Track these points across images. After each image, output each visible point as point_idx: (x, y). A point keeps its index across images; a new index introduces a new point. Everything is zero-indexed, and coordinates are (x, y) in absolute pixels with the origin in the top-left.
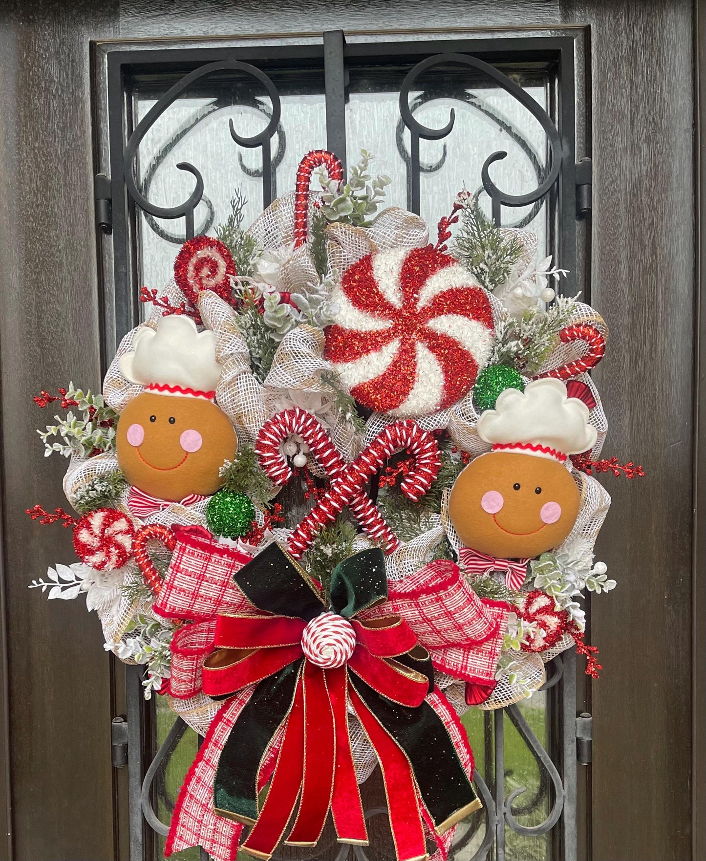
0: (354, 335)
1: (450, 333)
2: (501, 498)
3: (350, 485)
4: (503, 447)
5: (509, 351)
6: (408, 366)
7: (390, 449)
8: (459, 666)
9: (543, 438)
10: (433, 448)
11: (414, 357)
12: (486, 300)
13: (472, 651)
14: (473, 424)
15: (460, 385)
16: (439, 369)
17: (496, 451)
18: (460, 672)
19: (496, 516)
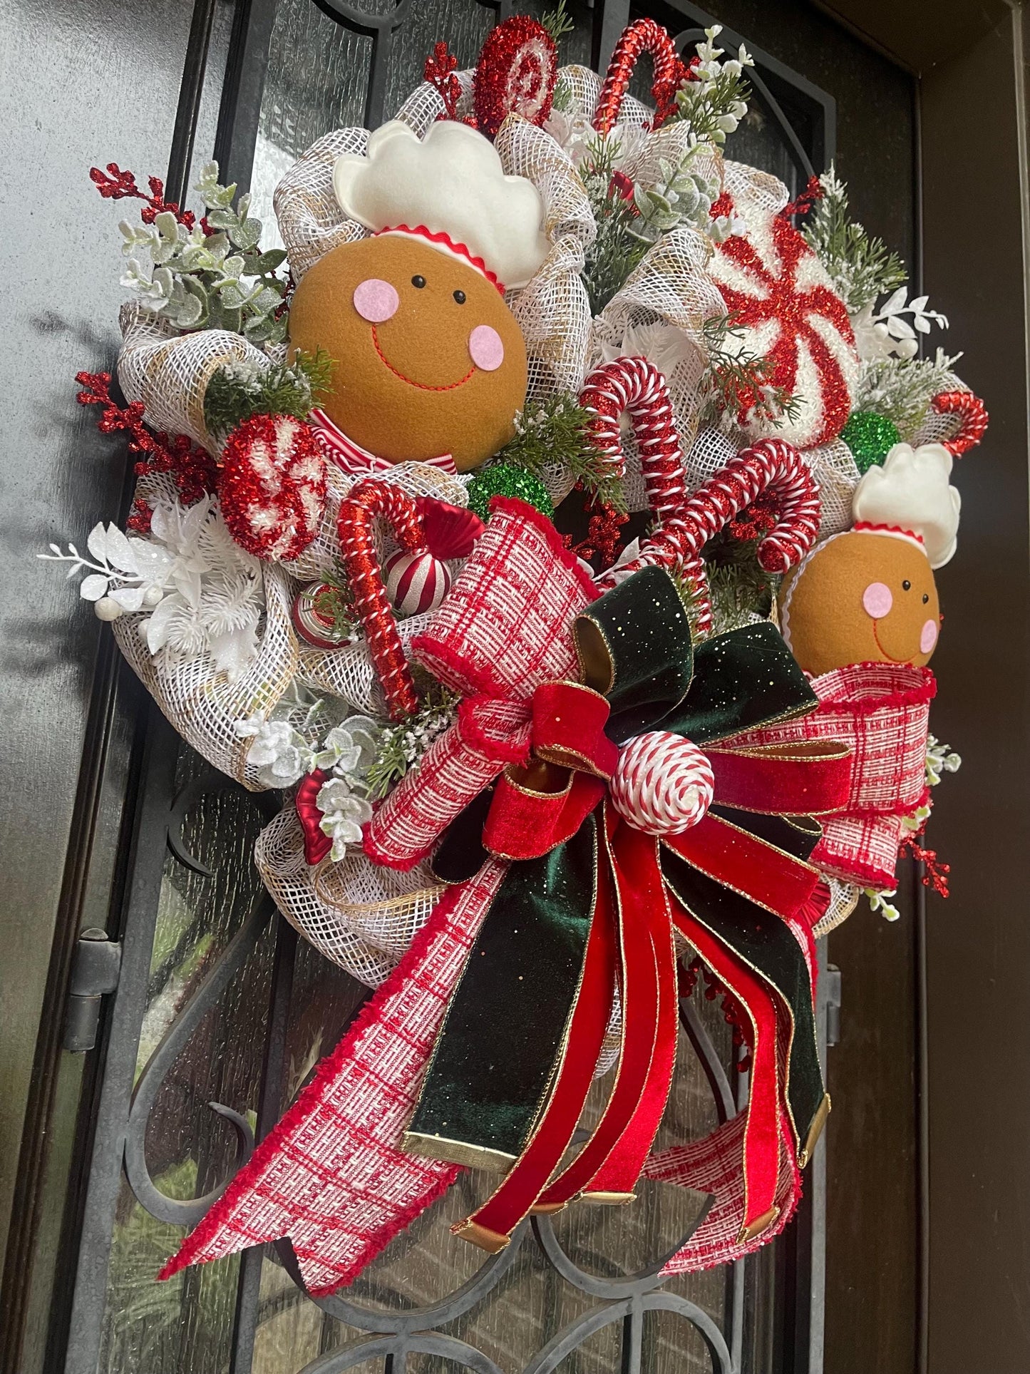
2: (890, 599)
8: (855, 851)
13: (876, 827)
14: (851, 481)
17: (861, 531)
18: (857, 862)
19: (878, 622)
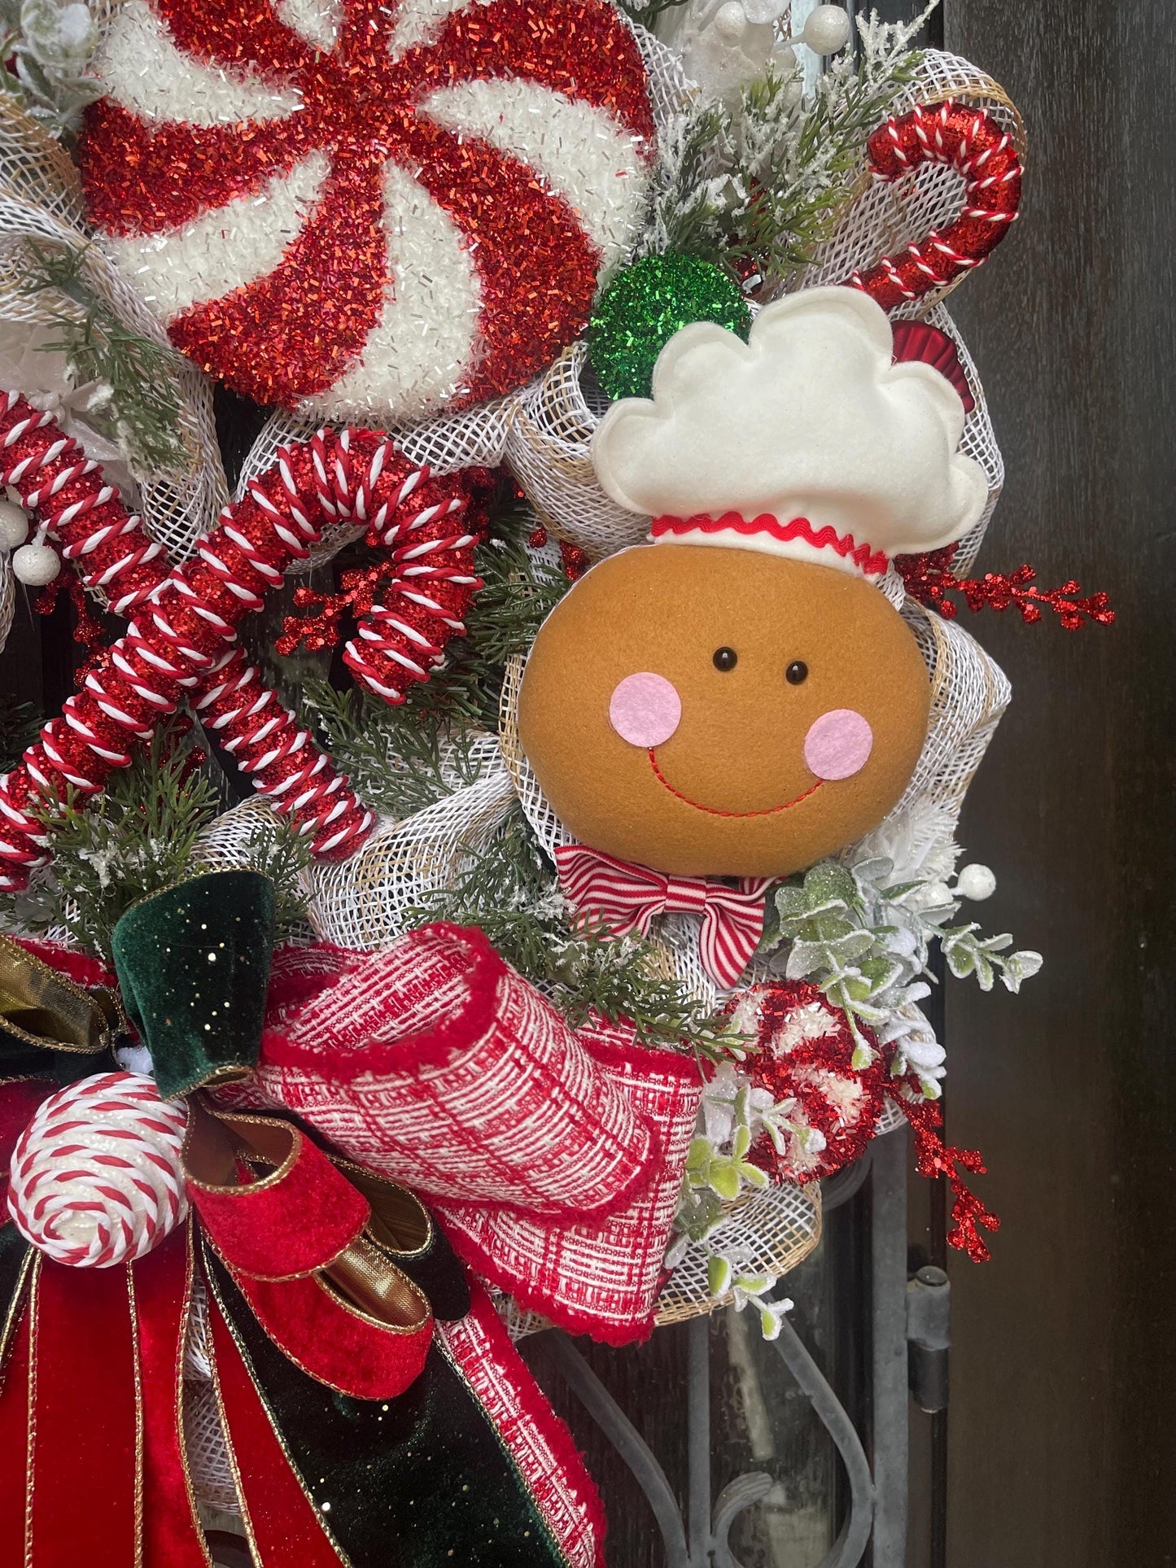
0: (178, 138)
1: (501, 139)
2: (674, 697)
3: (161, 646)
4: (679, 524)
5: (700, 210)
6: (357, 246)
7: (293, 526)
8: (535, 1271)
9: (812, 496)
10: (446, 525)
11: (375, 215)
12: (625, 41)
13: (570, 1233)
14: (580, 447)
15: (538, 315)
16: (466, 263)
17: (660, 540)
18: (539, 1291)
19: (658, 756)
